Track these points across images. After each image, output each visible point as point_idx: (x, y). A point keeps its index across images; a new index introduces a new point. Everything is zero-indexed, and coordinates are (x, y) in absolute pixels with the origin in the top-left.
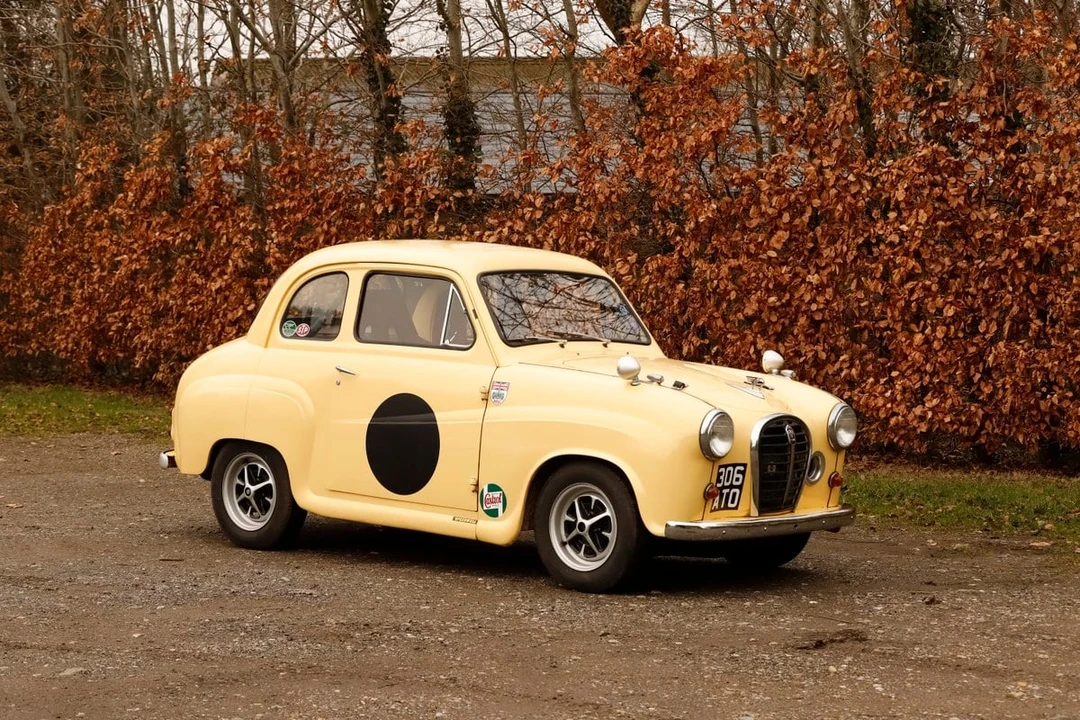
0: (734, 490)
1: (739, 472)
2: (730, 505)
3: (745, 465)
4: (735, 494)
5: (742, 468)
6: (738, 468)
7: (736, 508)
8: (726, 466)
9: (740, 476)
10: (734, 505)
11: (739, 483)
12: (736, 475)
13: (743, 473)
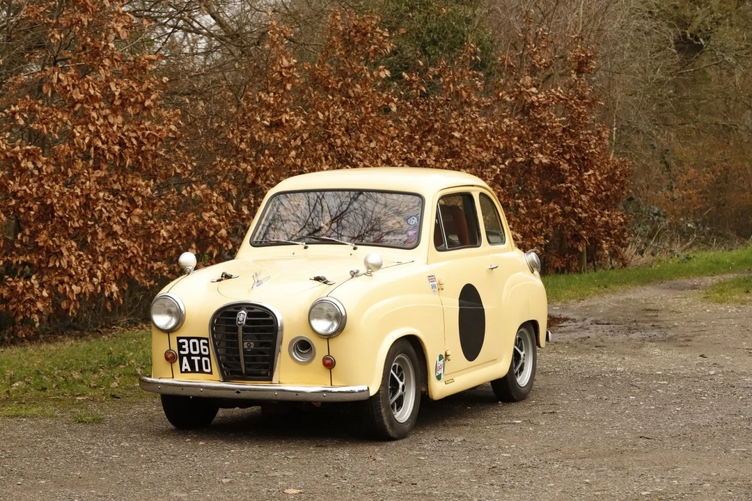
0: (204, 359)
1: (204, 344)
2: (205, 370)
3: (207, 339)
4: (206, 362)
5: (206, 342)
6: (202, 341)
7: (211, 373)
8: (189, 339)
9: (206, 347)
10: (209, 370)
11: (207, 353)
12: (202, 347)
13: (207, 345)
